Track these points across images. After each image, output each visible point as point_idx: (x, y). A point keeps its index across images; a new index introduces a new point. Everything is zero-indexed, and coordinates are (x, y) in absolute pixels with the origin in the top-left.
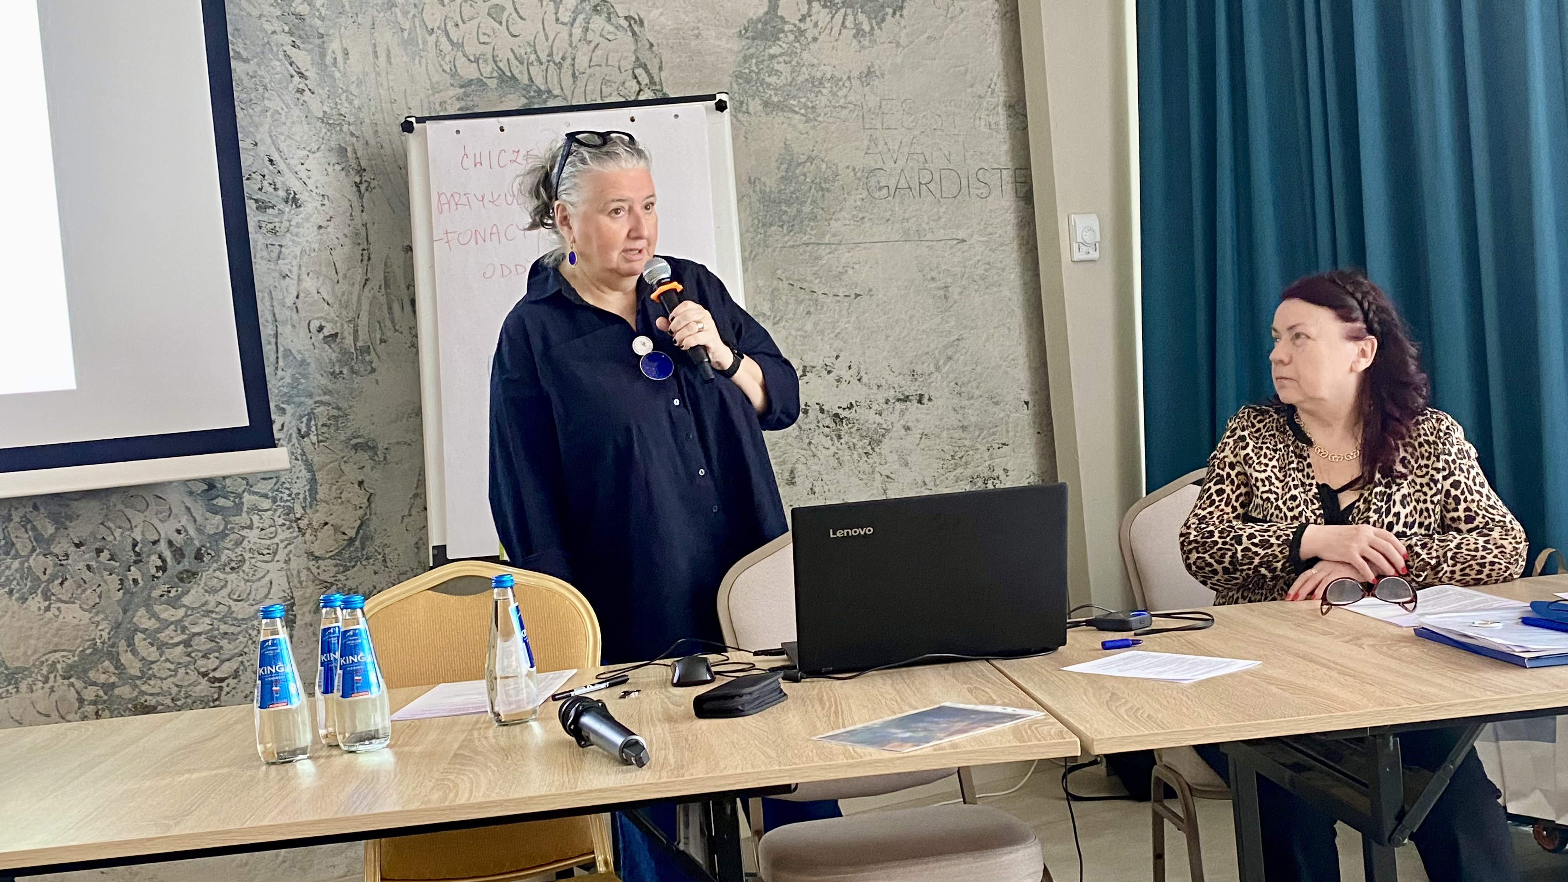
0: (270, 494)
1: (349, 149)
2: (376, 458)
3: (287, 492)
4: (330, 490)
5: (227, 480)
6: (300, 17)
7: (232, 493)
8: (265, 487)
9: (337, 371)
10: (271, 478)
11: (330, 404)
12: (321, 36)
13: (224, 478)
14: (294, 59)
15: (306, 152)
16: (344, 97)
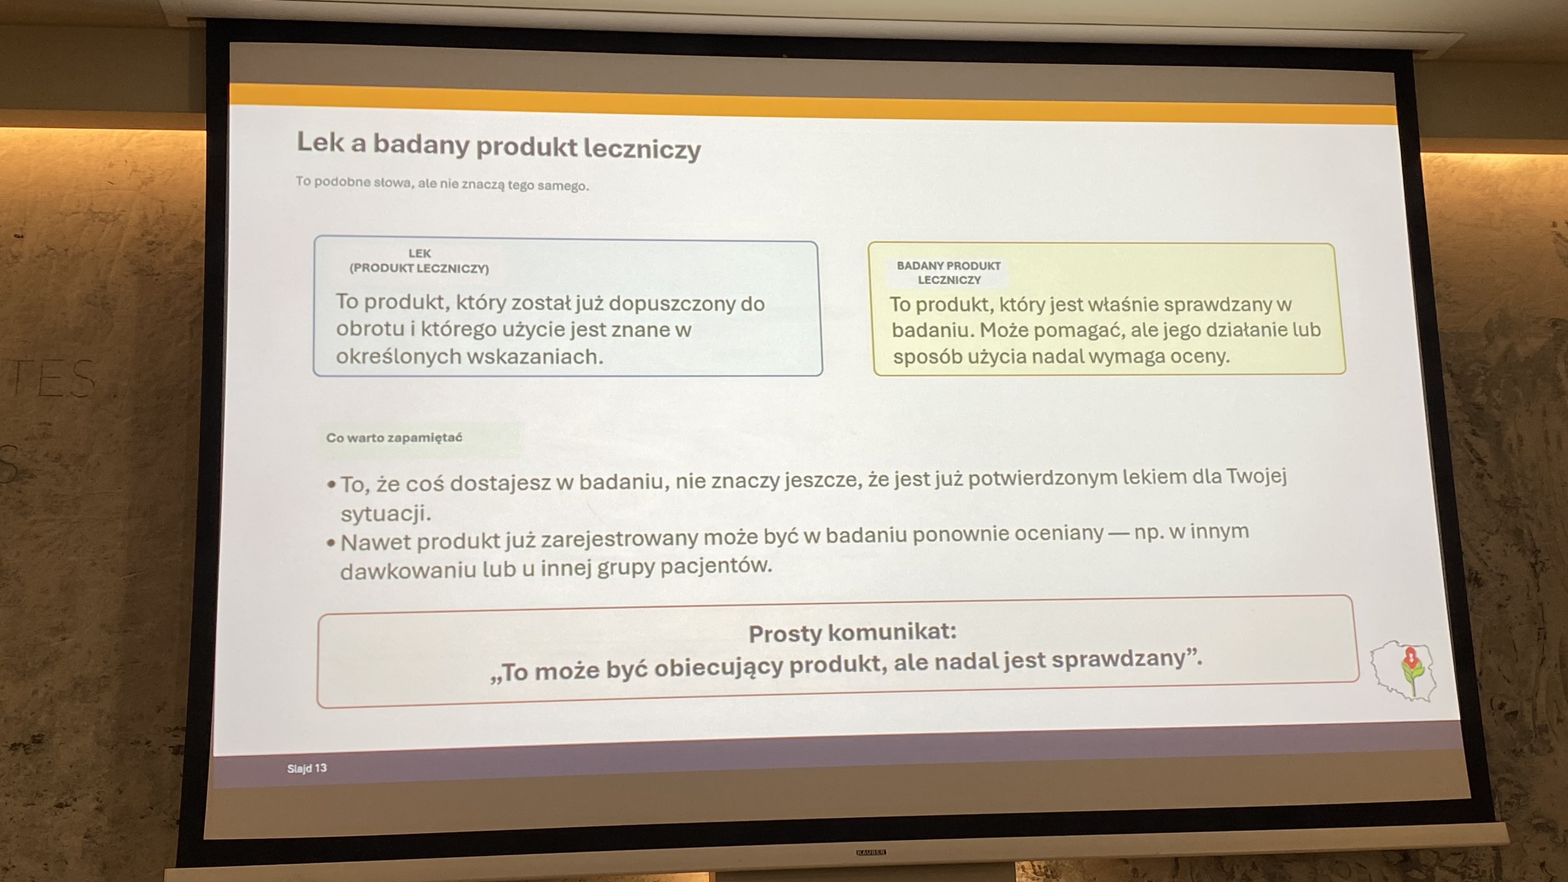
0: (1459, 870)
1: (1525, 531)
2: (1556, 840)
3: (1475, 868)
4: (1514, 869)
5: (1421, 853)
6: (1479, 407)
7: (1425, 866)
8: (1454, 862)
9: (1518, 749)
10: (1460, 854)
11: (1512, 782)
12: (1498, 424)
13: (1417, 850)
14: (1474, 446)
15: (1485, 534)
16: (1519, 481)
